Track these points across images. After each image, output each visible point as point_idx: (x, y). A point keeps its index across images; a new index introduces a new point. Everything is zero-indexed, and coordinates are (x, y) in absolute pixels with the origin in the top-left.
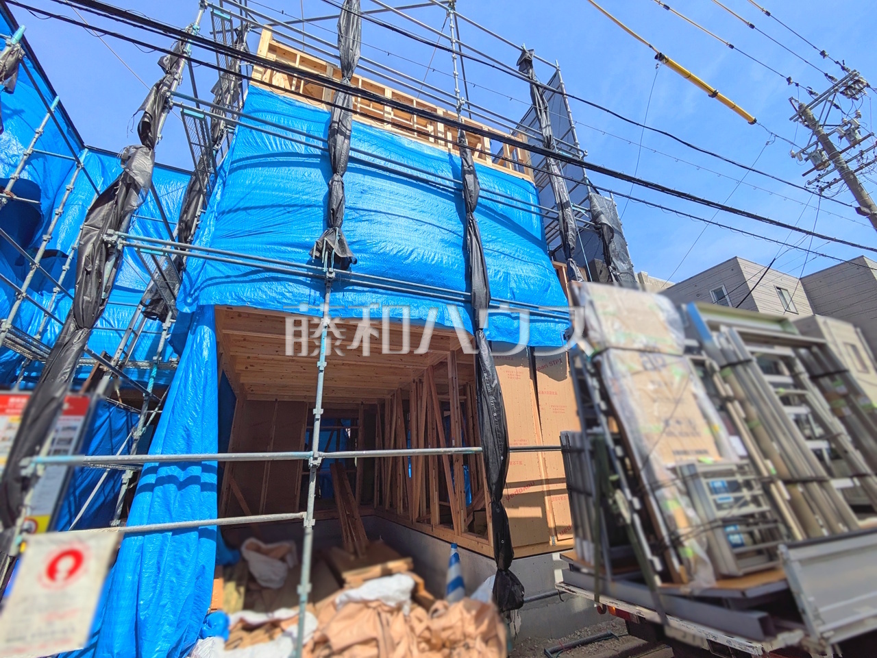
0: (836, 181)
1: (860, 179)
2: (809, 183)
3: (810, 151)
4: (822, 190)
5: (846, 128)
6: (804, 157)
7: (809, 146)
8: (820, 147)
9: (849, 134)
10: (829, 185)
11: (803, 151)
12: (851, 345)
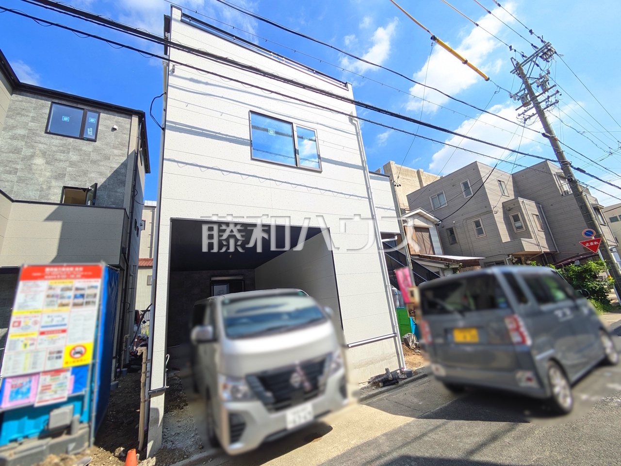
0: (534, 115)
2: (519, 115)
4: (526, 120)
5: (541, 80)
6: (517, 98)
7: (520, 91)
8: (526, 92)
9: (543, 85)
11: (516, 94)
12: (536, 215)
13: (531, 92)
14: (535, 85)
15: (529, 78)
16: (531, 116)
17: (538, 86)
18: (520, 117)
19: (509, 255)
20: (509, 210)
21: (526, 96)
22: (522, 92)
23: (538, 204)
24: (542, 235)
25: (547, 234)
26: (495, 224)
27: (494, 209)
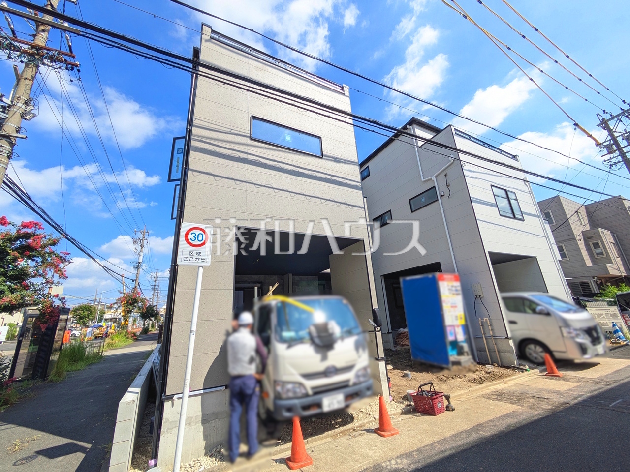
0: (619, 162)
3: (605, 144)
5: (626, 135)
6: (603, 146)
7: (605, 142)
8: (612, 142)
11: (602, 144)
12: (613, 243)
13: (616, 143)
14: (621, 137)
15: (615, 132)
16: (617, 163)
17: (623, 139)
18: (606, 163)
19: (593, 278)
20: (589, 238)
21: (612, 146)
22: (608, 143)
23: (612, 233)
24: (619, 260)
25: (623, 260)
26: (579, 250)
27: (578, 238)
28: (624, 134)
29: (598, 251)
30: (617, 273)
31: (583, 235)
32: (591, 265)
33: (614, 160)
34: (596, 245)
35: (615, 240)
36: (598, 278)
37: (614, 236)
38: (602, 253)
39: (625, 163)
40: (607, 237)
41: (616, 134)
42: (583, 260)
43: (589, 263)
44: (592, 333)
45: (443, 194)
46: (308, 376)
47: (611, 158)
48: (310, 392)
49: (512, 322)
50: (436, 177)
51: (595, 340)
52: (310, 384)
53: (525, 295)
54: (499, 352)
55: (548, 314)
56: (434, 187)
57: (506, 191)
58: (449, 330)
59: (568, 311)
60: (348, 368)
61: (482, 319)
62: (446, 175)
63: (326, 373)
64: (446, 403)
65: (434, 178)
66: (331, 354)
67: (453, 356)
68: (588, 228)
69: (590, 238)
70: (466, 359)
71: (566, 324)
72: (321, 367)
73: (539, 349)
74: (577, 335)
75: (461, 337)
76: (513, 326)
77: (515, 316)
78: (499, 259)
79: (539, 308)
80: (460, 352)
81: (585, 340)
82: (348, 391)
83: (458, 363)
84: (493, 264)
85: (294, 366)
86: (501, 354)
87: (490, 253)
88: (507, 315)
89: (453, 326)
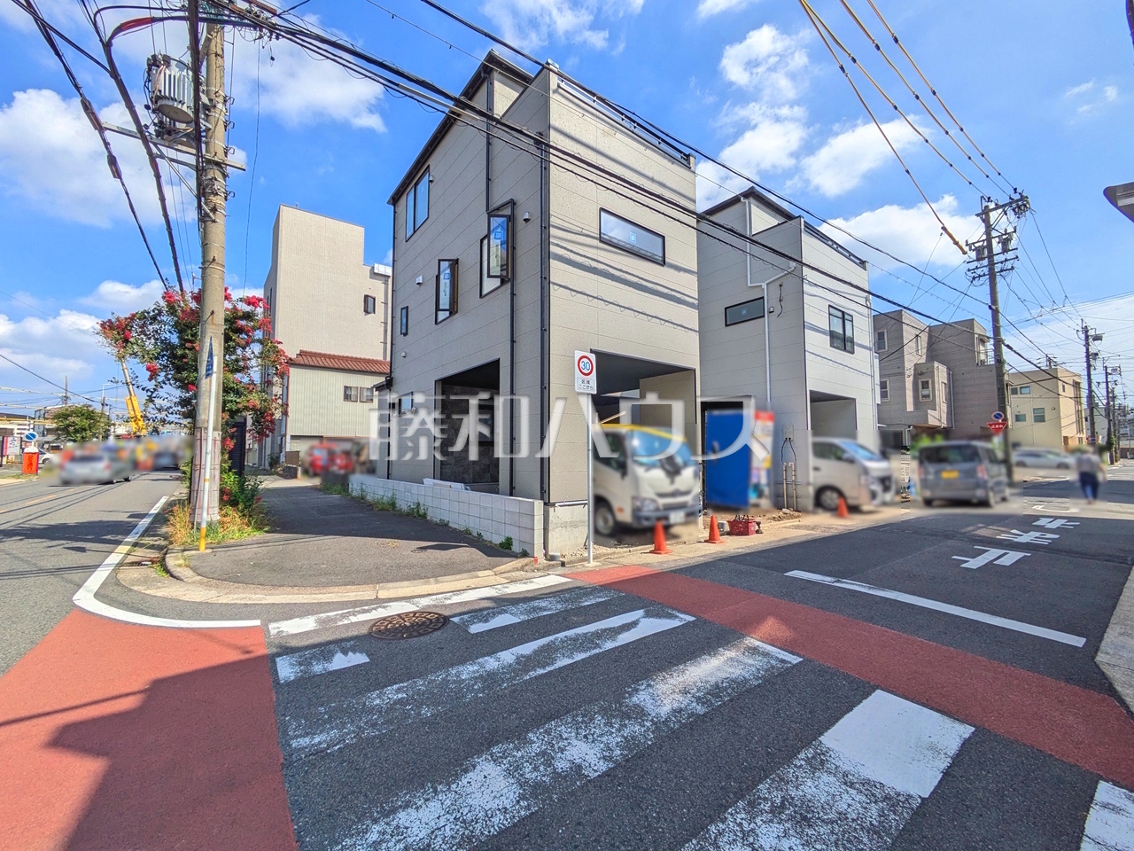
0: (984, 275)
1: (998, 278)
2: (969, 270)
3: (977, 245)
4: (974, 278)
5: (1004, 237)
6: (973, 248)
7: (978, 242)
8: (985, 244)
9: (1005, 243)
10: (980, 276)
11: (973, 244)
12: (945, 383)
13: (990, 246)
15: (994, 229)
17: (999, 243)
19: (910, 427)
20: (920, 375)
21: (983, 249)
23: (948, 369)
24: (944, 407)
25: (949, 407)
26: (904, 388)
27: (907, 373)
28: (1003, 235)
29: (925, 392)
30: (937, 423)
31: (915, 370)
32: (912, 410)
33: (979, 272)
34: (925, 385)
35: (949, 381)
36: (914, 426)
37: (949, 374)
38: (928, 396)
39: (990, 278)
40: (941, 373)
41: (994, 234)
42: (905, 402)
43: (910, 407)
44: (885, 482)
45: (772, 309)
46: (662, 495)
47: (977, 268)
48: (661, 507)
49: (816, 469)
50: (767, 284)
51: (886, 489)
52: (662, 501)
53: (837, 441)
54: (796, 498)
55: (851, 461)
56: (763, 298)
57: (843, 313)
58: (754, 472)
59: (871, 459)
60: (687, 493)
61: (787, 463)
62: (781, 285)
63: (674, 494)
64: (757, 527)
65: (764, 286)
66: (678, 479)
67: (753, 498)
68: (923, 360)
69: (922, 374)
70: (765, 503)
71: (866, 471)
72: (669, 488)
73: (835, 495)
74: (873, 483)
75: (764, 480)
76: (817, 473)
77: (821, 463)
78: (817, 398)
79: (845, 456)
80: (760, 494)
81: (877, 488)
82: (688, 510)
83: (757, 506)
84: (811, 401)
85: (652, 486)
86: (799, 500)
87: (811, 391)
88: (813, 461)
89: (759, 469)
